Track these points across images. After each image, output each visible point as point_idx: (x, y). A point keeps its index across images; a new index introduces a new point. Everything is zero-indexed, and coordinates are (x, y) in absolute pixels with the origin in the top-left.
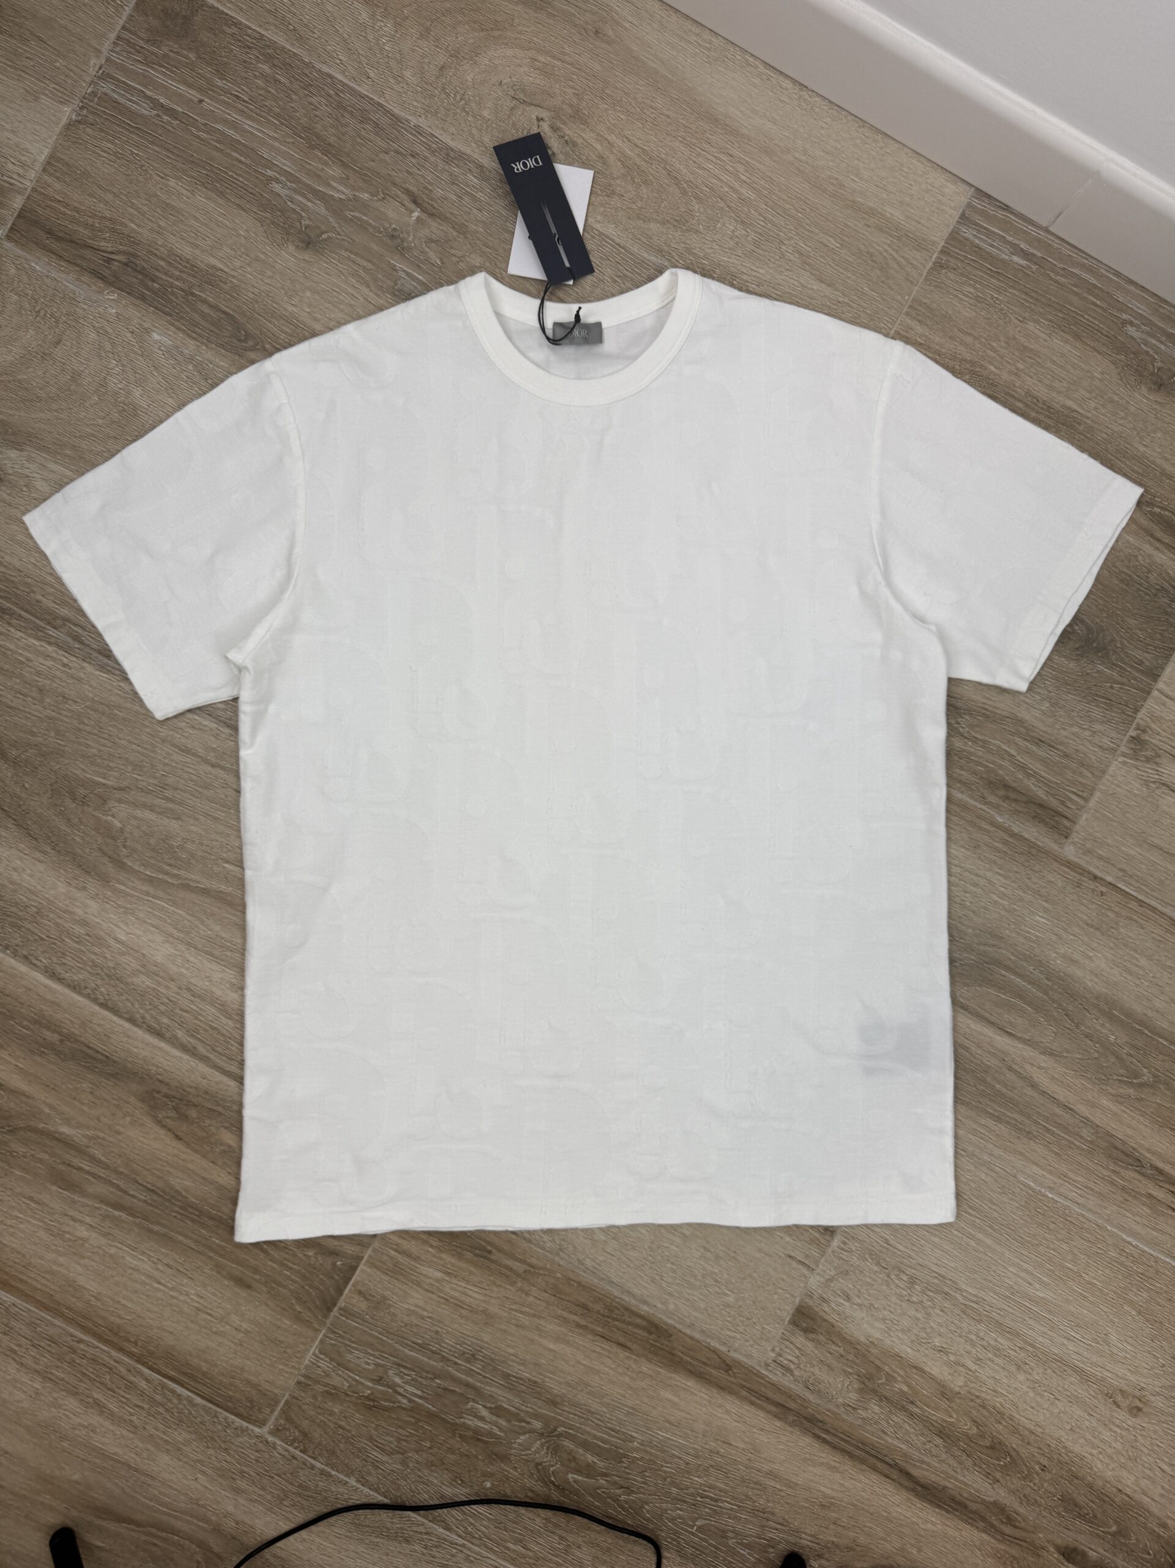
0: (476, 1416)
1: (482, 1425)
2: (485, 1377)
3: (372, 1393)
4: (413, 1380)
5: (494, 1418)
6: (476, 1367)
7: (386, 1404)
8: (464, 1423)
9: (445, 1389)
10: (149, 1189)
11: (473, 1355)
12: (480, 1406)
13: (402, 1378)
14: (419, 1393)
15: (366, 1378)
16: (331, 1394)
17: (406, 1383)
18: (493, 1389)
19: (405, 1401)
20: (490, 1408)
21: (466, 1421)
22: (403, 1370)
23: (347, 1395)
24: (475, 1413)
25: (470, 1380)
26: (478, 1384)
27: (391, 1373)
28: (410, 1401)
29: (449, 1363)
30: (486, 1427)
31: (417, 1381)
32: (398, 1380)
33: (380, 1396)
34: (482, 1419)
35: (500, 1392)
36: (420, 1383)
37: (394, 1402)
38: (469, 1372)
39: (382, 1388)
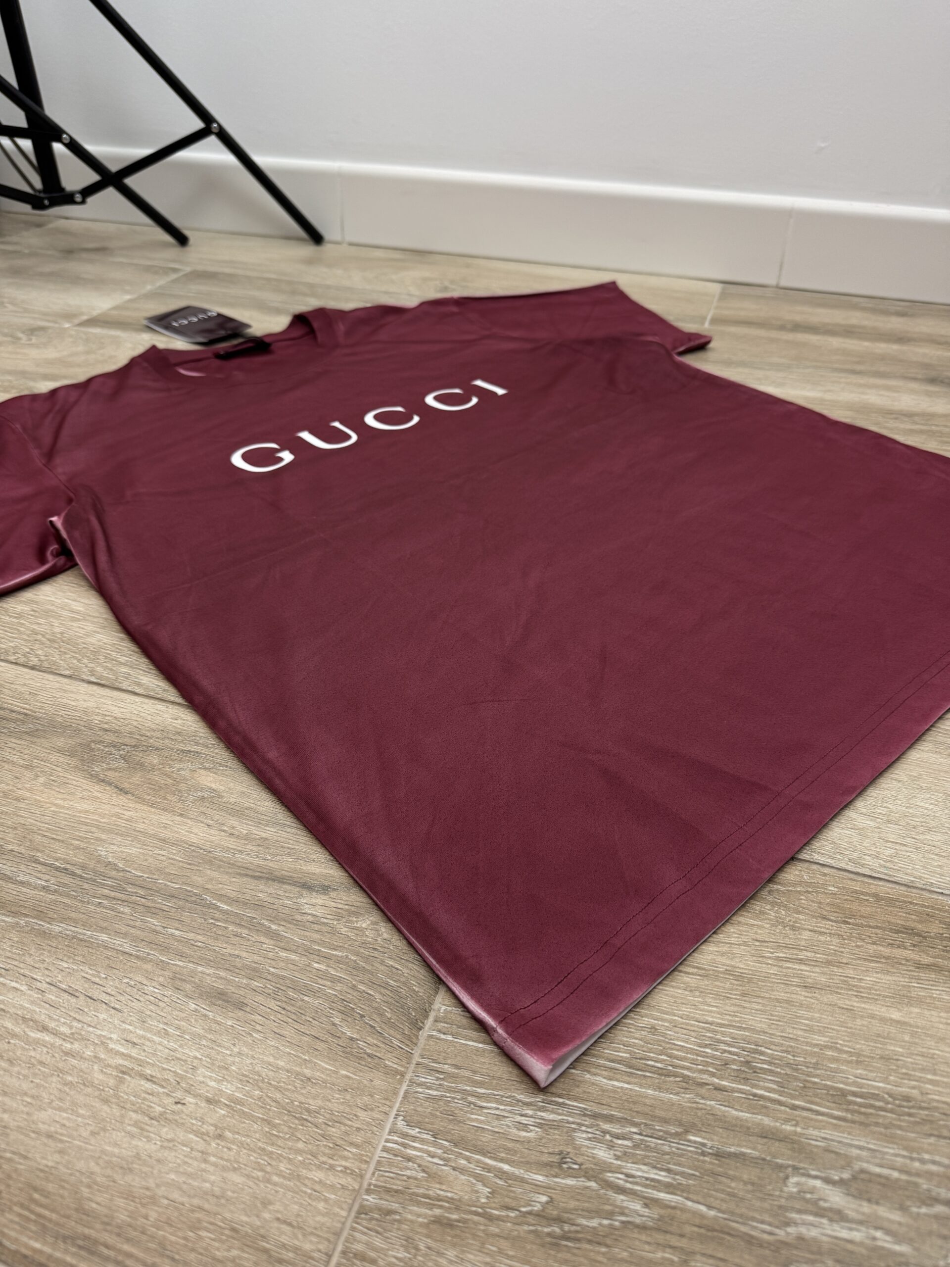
0: (820, 1213)
1: (844, 1234)
2: (794, 1108)
3: (551, 1201)
4: (636, 1146)
5: (866, 1208)
6: (766, 1089)
7: (594, 1223)
8: (801, 1238)
9: (719, 1155)
10: (57, 869)
11: (748, 1062)
12: (818, 1183)
13: (611, 1146)
14: (662, 1176)
15: (527, 1164)
16: (450, 1224)
17: (624, 1156)
18: (827, 1133)
19: (637, 1206)
20: (841, 1183)
21: (803, 1230)
22: (606, 1126)
23: (491, 1218)
24: (815, 1203)
25: (766, 1121)
26: (788, 1128)
27: (581, 1137)
28: (649, 1202)
29: (703, 1091)
30: (857, 1236)
31: (648, 1148)
32: (603, 1154)
33: (572, 1204)
34: (838, 1216)
35: (846, 1138)
36: (656, 1150)
37: (610, 1215)
38: (756, 1103)
39: (570, 1182)
